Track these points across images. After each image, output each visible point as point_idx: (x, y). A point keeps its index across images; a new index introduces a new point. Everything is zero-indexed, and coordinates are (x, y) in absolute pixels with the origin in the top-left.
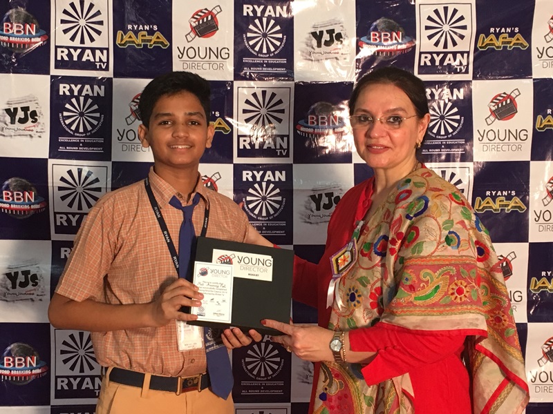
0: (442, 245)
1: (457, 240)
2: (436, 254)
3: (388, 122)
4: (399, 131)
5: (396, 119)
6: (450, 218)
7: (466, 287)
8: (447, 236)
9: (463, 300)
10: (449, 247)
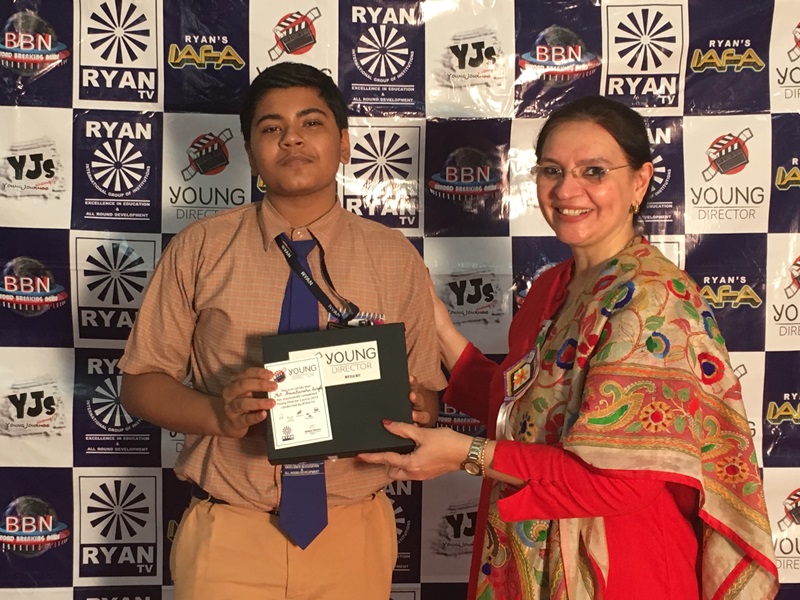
0: (640, 350)
1: (664, 346)
2: (629, 361)
6: (660, 313)
7: (667, 411)
8: (650, 338)
9: (659, 430)
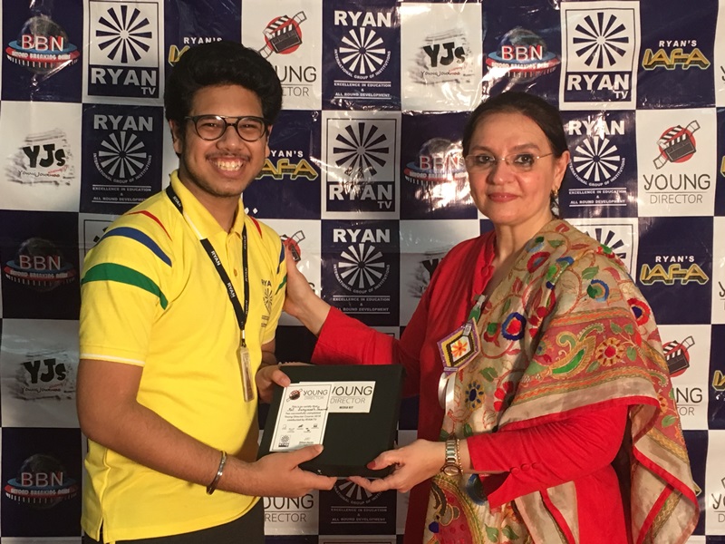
0: (583, 299)
1: (604, 290)
2: (576, 310)
3: (516, 163)
4: (530, 174)
5: (526, 159)
6: (593, 265)
7: (618, 345)
8: (590, 287)
9: (614, 363)
10: (593, 300)
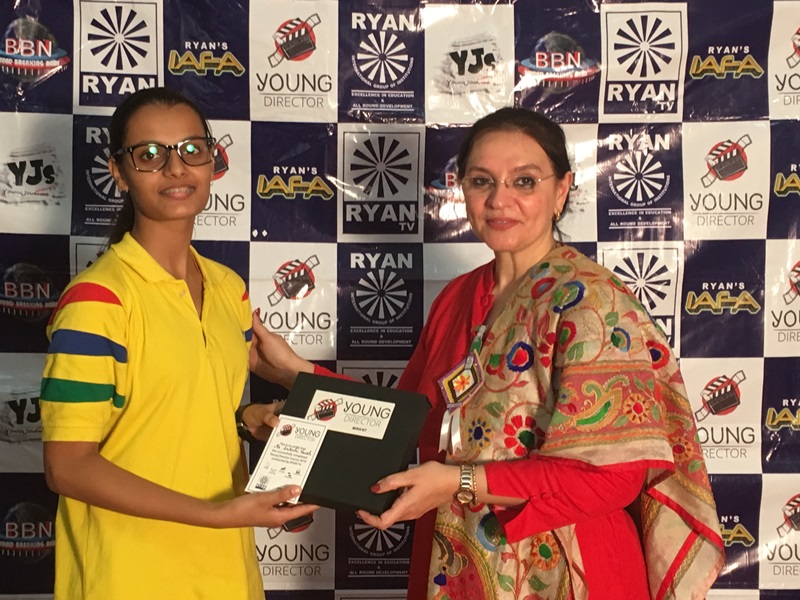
0: (608, 347)
1: (626, 340)
2: (601, 358)
3: (516, 186)
4: (531, 197)
5: (527, 181)
6: (613, 309)
7: (644, 402)
9: (643, 421)
10: (617, 350)
